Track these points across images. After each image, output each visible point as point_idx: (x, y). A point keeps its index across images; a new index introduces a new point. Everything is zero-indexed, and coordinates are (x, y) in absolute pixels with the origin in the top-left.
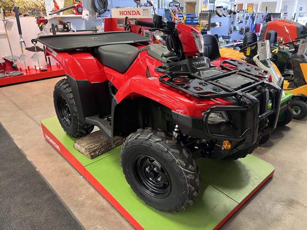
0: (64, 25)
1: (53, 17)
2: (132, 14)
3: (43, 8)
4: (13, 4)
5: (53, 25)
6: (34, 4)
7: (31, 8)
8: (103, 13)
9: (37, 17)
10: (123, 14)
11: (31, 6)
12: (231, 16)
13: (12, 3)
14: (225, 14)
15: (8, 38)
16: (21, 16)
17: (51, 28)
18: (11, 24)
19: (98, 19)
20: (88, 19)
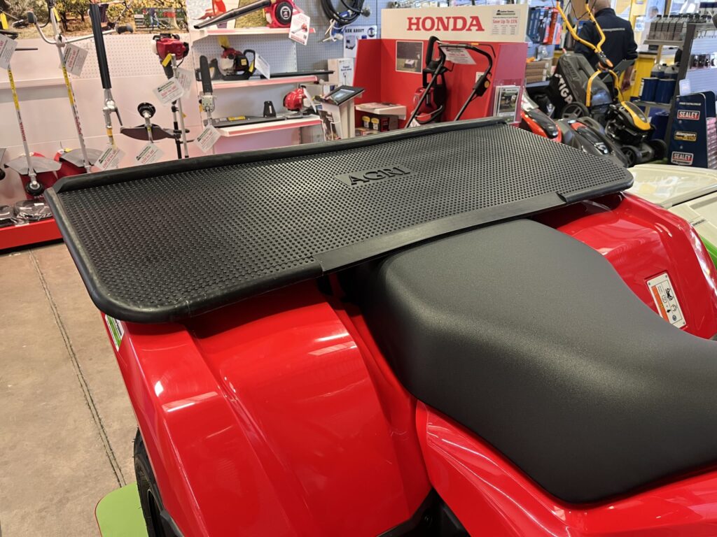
0: (237, 58)
1: (206, 35)
2: (451, 26)
3: (179, 6)
5: (203, 59)
8: (353, 19)
9: (159, 34)
15: (71, 99)
16: (110, 31)
18: (81, 56)
19: (335, 40)
20: (306, 41)
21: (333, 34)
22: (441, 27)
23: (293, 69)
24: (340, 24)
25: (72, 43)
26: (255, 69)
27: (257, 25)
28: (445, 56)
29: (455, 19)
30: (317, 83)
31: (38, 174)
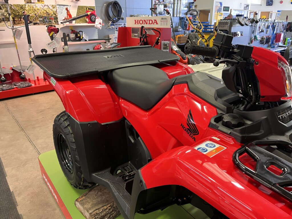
0: (76, 34)
1: (65, 26)
2: (148, 23)
3: (55, 16)
4: (24, 11)
5: (64, 34)
6: (45, 12)
7: (43, 16)
8: (117, 21)
9: (48, 25)
10: (139, 23)
11: (43, 14)
12: (252, 25)
13: (22, 11)
14: (247, 23)
15: (17, 48)
16: (31, 24)
17: (63, 37)
18: (20, 33)
19: (111, 28)
20: (101, 28)
21: (111, 26)
22: (145, 23)
23: (97, 38)
24: (113, 22)
25: (18, 28)
26: (83, 38)
27: (83, 22)
28: (146, 33)
29: (149, 20)
30: (105, 43)
31: (4, 74)
